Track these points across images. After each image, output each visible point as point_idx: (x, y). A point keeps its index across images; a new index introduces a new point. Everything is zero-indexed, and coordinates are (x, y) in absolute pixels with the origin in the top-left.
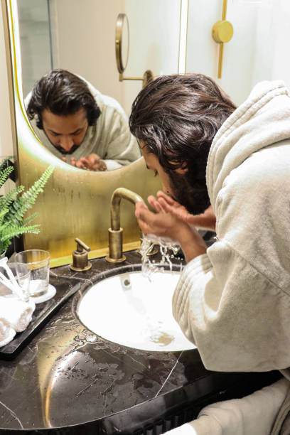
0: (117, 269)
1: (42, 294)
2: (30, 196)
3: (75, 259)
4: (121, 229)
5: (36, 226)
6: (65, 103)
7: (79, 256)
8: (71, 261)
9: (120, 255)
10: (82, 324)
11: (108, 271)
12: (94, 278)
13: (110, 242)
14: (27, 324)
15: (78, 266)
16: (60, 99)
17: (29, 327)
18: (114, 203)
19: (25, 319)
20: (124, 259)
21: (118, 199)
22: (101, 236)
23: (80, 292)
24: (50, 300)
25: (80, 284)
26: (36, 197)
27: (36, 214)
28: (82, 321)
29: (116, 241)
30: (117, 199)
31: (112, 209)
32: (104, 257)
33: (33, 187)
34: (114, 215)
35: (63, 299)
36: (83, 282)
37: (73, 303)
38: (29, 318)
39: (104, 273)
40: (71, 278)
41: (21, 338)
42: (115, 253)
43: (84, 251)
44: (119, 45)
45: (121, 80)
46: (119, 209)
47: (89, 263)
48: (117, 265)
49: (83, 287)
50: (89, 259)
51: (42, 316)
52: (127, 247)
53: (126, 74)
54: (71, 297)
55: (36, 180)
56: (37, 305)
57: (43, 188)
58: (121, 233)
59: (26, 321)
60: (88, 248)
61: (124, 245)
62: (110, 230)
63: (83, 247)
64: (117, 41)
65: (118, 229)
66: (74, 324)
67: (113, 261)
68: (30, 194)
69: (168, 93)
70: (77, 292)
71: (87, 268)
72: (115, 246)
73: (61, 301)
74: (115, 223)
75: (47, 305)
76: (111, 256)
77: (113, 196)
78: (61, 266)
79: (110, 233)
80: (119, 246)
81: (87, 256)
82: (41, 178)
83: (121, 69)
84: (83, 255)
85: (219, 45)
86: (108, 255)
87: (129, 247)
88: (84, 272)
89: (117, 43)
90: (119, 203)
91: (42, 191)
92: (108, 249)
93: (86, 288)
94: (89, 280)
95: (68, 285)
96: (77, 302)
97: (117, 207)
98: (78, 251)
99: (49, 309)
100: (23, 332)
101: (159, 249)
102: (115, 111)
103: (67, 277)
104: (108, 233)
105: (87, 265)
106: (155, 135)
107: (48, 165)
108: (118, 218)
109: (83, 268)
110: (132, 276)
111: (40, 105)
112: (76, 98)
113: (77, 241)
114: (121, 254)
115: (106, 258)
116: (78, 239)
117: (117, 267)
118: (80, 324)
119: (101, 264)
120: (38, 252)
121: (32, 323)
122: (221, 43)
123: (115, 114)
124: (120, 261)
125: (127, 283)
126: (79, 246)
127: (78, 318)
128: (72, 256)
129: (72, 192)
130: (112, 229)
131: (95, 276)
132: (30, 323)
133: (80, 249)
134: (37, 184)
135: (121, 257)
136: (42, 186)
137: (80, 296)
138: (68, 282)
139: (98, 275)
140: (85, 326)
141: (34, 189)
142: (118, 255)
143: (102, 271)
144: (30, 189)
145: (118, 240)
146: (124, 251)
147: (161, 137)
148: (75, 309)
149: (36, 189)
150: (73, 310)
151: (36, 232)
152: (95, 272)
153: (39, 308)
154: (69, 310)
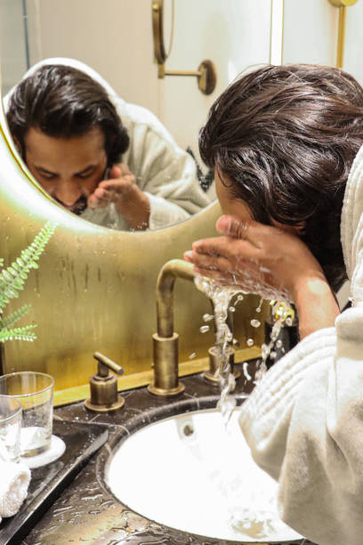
0: (171, 406)
1: (40, 451)
2: (14, 277)
3: (94, 390)
4: (176, 335)
5: (28, 327)
6: (67, 114)
7: (101, 383)
8: (87, 396)
9: (174, 382)
10: (118, 501)
11: (154, 410)
12: (130, 422)
13: (156, 358)
14: (20, 502)
15: (100, 402)
16: (59, 107)
17: (23, 508)
18: (162, 288)
19: (17, 493)
20: (182, 388)
21: (171, 279)
22: (137, 349)
23: (108, 447)
24: (56, 463)
25: (107, 432)
26: (25, 277)
27: (26, 309)
28: (117, 496)
29: (167, 356)
30: (168, 281)
31: (160, 299)
32: (146, 386)
33: (18, 260)
34: (163, 308)
35: (79, 459)
36: (112, 429)
37: (97, 467)
38: (23, 492)
39: (146, 413)
40: (89, 422)
41: (10, 528)
42: (166, 378)
43: (111, 374)
44: (158, 14)
45: (161, 76)
46: (172, 297)
47: (119, 397)
48: (170, 399)
49: (113, 439)
50: (119, 389)
51: (46, 488)
52: (186, 368)
53: (169, 65)
54: (94, 455)
55: (25, 248)
56: (34, 471)
57: (36, 261)
58: (176, 342)
59: (18, 497)
60: (118, 368)
61: (180, 365)
62: (156, 336)
63: (108, 367)
64: (156, 7)
65: (171, 336)
66: (104, 501)
67: (161, 392)
68: (14, 273)
69: (280, 96)
70: (102, 447)
71: (116, 407)
72: (165, 365)
73: (77, 463)
74: (164, 323)
75: (53, 470)
76: (158, 384)
77: (160, 275)
78: (69, 404)
79: (155, 342)
80: (172, 365)
81: (115, 385)
82: (33, 244)
83: (161, 56)
84: (110, 382)
85: (338, 10)
86: (153, 382)
87: (189, 368)
88: (112, 413)
89: (155, 11)
90: (172, 288)
91: (35, 266)
92: (151, 373)
93: (118, 441)
94: (123, 427)
95: (86, 434)
96: (103, 464)
97: (168, 296)
98: (99, 375)
99: (57, 476)
100: (13, 517)
101: (242, 371)
102: (149, 129)
103: (82, 422)
104: (151, 343)
105: (116, 400)
106: (256, 166)
107: (46, 221)
108: (169, 316)
109: (109, 405)
110: (198, 419)
111: (23, 120)
112: (86, 108)
113: (97, 358)
114: (176, 381)
115: (149, 388)
116: (98, 354)
117: (171, 402)
118: (114, 501)
119: (141, 398)
120: (31, 375)
121: (29, 502)
122: (342, 6)
123: (150, 134)
124: (174, 392)
125: (188, 431)
126: (102, 365)
127: (109, 490)
128: (88, 386)
129: (87, 269)
130: (160, 335)
131: (132, 420)
132: (25, 501)
133: (103, 372)
134: (25, 254)
135: (176, 385)
136: (37, 258)
137: (108, 454)
138: (86, 429)
139: (137, 417)
140: (123, 505)
141: (21, 264)
142: (171, 382)
143: (143, 410)
144: (13, 264)
145: (171, 354)
146: (180, 374)
147: (269, 170)
148: (103, 476)
149: (25, 264)
150: (98, 476)
151: (31, 338)
152: (131, 412)
153: (38, 475)
154: (92, 478)
